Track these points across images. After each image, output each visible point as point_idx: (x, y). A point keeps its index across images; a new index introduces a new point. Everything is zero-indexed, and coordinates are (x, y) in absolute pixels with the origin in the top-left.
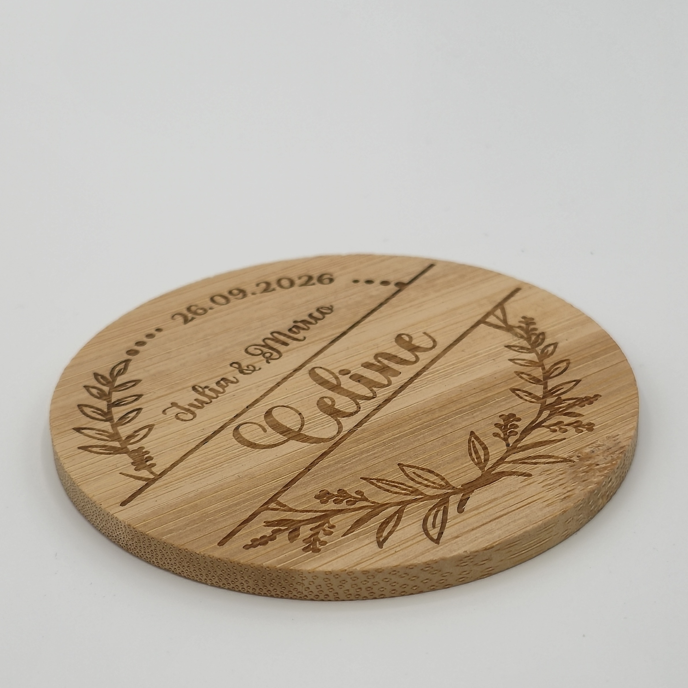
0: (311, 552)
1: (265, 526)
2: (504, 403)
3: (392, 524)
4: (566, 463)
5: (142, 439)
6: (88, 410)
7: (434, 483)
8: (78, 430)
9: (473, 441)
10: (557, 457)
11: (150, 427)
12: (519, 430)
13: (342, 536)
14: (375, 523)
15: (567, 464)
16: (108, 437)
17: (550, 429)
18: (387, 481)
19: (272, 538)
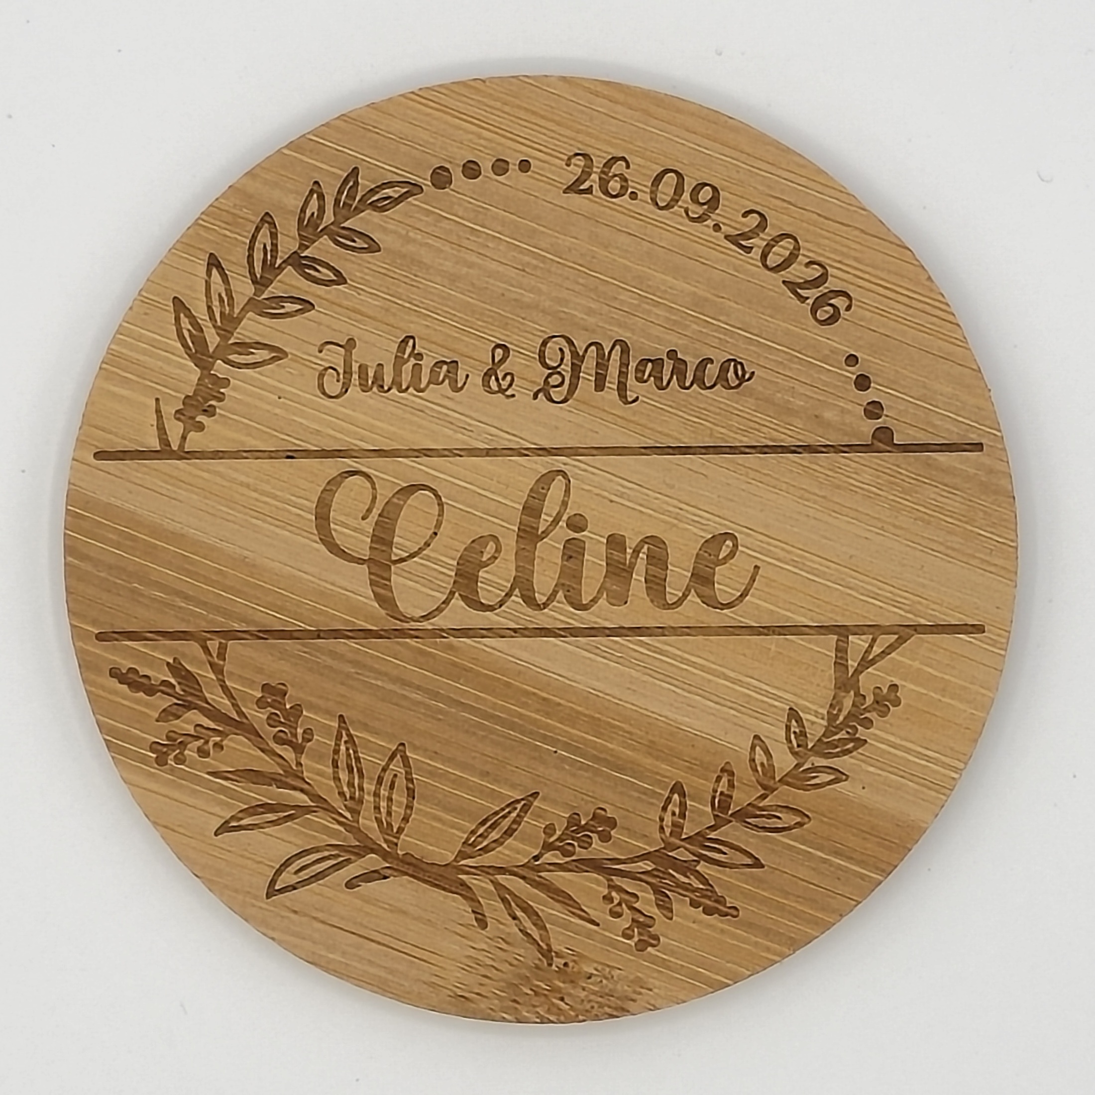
0: (154, 756)
1: (168, 664)
2: (636, 794)
3: (271, 817)
4: (540, 956)
5: (247, 366)
6: (264, 237)
7: (389, 813)
8: (214, 263)
9: (515, 809)
10: (546, 939)
11: (279, 354)
12: (581, 853)
13: (209, 773)
14: (258, 794)
15: (540, 959)
16: (222, 314)
17: (610, 893)
18: (355, 752)
19: (150, 691)
